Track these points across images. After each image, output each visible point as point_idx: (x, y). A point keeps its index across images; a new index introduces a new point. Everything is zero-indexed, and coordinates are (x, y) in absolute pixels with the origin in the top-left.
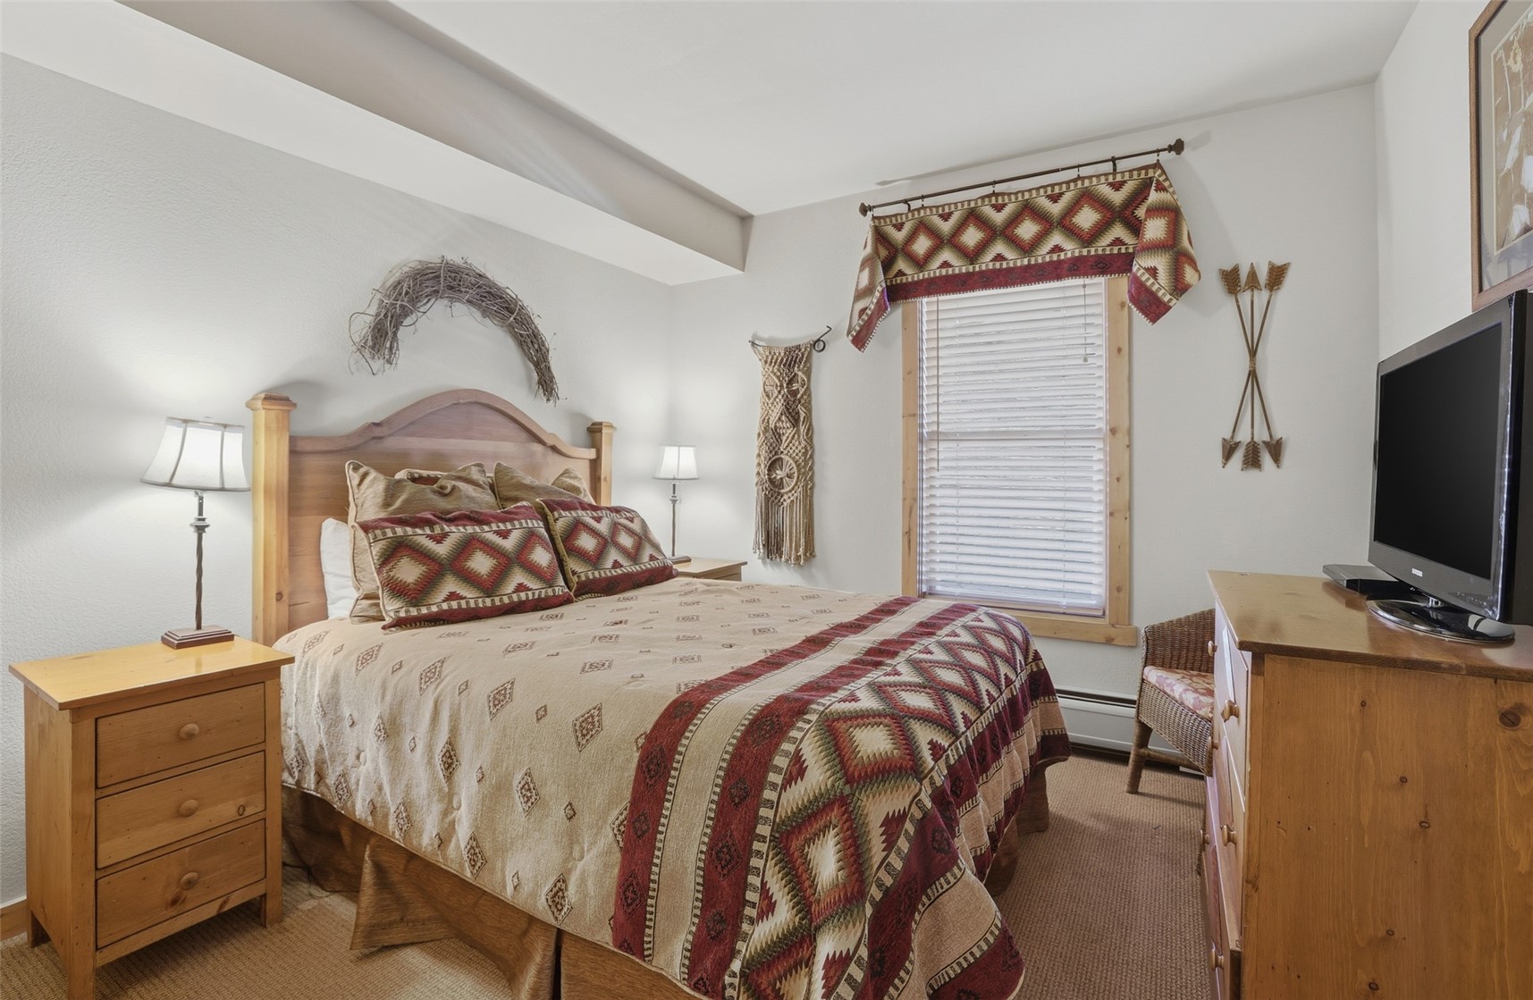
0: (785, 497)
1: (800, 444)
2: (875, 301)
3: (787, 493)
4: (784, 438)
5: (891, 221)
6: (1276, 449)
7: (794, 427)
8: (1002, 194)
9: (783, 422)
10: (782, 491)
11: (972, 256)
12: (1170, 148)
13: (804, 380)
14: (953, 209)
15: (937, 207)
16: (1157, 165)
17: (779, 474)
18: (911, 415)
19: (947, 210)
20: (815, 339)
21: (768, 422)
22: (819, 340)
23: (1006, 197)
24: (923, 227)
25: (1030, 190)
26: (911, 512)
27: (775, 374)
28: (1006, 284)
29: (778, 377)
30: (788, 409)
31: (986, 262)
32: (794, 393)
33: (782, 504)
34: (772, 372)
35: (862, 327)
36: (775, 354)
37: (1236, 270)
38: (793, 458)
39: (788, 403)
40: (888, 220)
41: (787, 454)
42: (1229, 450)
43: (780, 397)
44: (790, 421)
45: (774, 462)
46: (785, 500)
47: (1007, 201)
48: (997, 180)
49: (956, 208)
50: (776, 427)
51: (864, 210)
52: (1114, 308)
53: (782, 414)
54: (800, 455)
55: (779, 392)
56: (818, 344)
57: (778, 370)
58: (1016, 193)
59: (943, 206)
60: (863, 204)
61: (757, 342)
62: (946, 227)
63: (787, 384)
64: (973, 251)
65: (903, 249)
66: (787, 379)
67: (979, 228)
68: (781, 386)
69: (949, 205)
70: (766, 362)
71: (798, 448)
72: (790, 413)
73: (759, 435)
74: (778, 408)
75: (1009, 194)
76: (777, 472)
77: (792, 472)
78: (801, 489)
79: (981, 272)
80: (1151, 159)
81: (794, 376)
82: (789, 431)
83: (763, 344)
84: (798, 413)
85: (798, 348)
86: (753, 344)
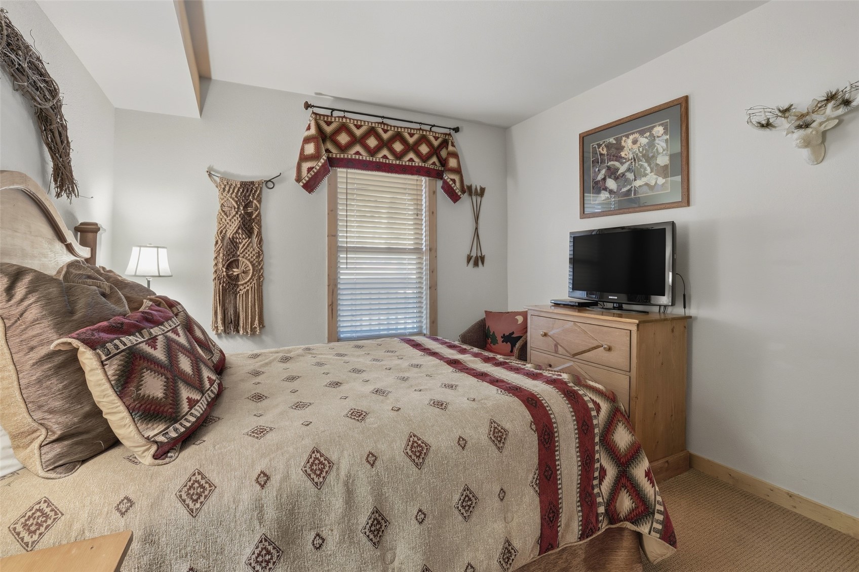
0: (241, 287)
1: (254, 250)
2: (320, 164)
3: (242, 285)
4: (241, 246)
5: (324, 118)
6: (482, 259)
7: (249, 238)
8: (388, 125)
9: (239, 234)
10: (239, 283)
11: (373, 152)
12: (454, 129)
13: (257, 206)
14: (363, 124)
15: (354, 120)
16: (450, 134)
17: (236, 271)
18: (332, 236)
19: (359, 123)
20: (268, 179)
21: (225, 233)
22: (270, 181)
23: (389, 127)
24: (343, 128)
25: (401, 127)
26: (333, 293)
27: (233, 199)
28: (388, 172)
29: (236, 202)
30: (244, 226)
31: (379, 157)
32: (250, 214)
33: (239, 292)
34: (231, 197)
35: (310, 179)
36: (232, 185)
37: (471, 186)
38: (249, 260)
39: (244, 221)
40: (322, 117)
41: (243, 257)
42: (469, 259)
43: (238, 216)
44: (246, 234)
45: (231, 262)
46: (241, 290)
47: (389, 129)
48: (385, 116)
49: (365, 124)
50: (233, 237)
51: (307, 106)
52: (433, 193)
53: (239, 228)
54: (255, 258)
55: (237, 213)
56: (270, 183)
57: (236, 197)
58: (394, 127)
59: (357, 120)
60: (307, 102)
61: (212, 173)
62: (358, 133)
63: (244, 208)
64: (373, 150)
65: (330, 137)
66: (243, 204)
67: (376, 139)
68: (238, 208)
69: (361, 121)
70: (224, 189)
71: (251, 253)
72: (246, 228)
73: (217, 243)
74: (236, 223)
75: (391, 126)
76: (235, 270)
77: (247, 269)
78: (255, 281)
79: (376, 162)
80: (447, 131)
81: (249, 203)
82: (244, 242)
83: (219, 175)
84: (252, 228)
85: (252, 183)
86: (210, 175)
